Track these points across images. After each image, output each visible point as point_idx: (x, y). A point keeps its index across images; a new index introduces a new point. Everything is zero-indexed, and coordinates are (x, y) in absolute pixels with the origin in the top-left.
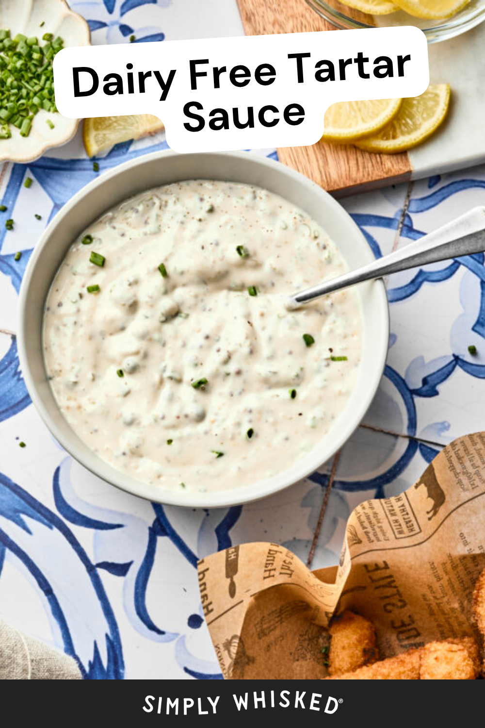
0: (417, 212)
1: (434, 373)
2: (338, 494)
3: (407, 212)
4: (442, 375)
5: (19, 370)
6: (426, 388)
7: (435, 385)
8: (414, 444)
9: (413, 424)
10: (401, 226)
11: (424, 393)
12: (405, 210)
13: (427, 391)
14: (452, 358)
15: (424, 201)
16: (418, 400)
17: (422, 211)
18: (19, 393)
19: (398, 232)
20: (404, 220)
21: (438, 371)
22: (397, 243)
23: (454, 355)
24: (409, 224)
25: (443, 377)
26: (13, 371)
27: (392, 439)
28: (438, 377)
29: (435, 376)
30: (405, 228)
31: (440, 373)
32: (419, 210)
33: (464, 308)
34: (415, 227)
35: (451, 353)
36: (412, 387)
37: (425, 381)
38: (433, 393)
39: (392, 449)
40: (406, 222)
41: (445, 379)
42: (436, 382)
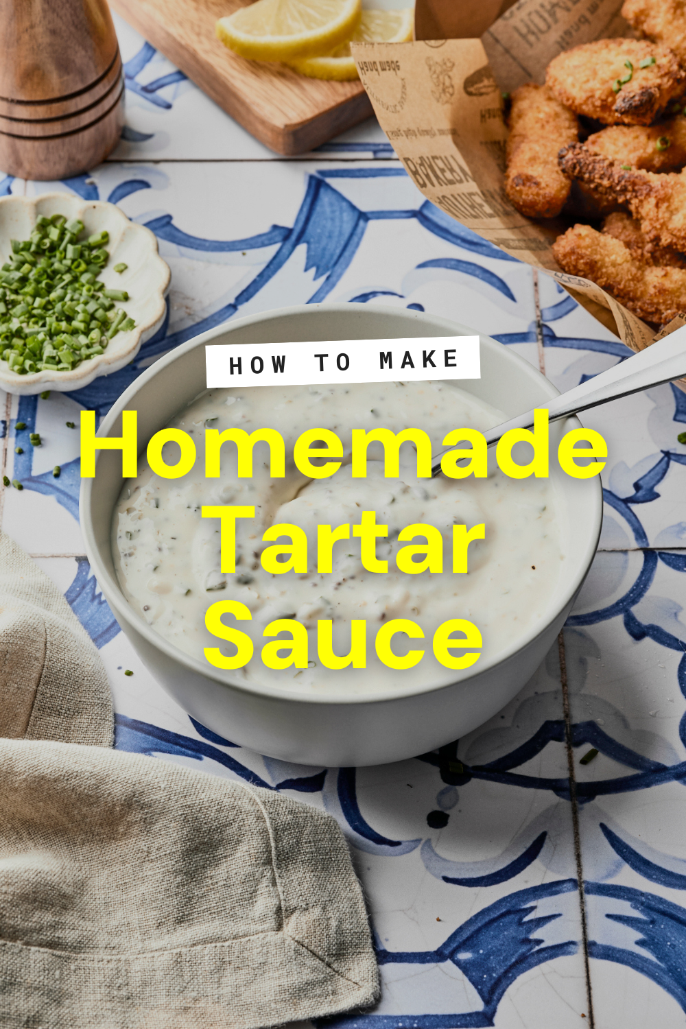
0: (555, 319)
1: (645, 476)
2: (574, 631)
3: (541, 322)
4: (657, 474)
5: (97, 592)
6: (641, 493)
7: (652, 488)
8: (651, 555)
9: (640, 534)
10: (540, 337)
11: (641, 499)
12: (539, 321)
13: (644, 496)
14: (662, 455)
15: (559, 308)
16: (636, 508)
17: (560, 317)
18: (105, 618)
19: (540, 343)
20: (541, 331)
21: (650, 472)
22: (543, 355)
23: (662, 451)
24: (550, 334)
25: (658, 477)
26: (90, 596)
27: (621, 556)
28: (652, 479)
29: (647, 478)
30: (546, 338)
31: (652, 473)
32: (556, 317)
33: (654, 401)
34: (558, 334)
35: (659, 451)
36: (623, 496)
37: (637, 486)
38: (653, 496)
39: (625, 567)
40: (545, 331)
41: (662, 478)
42: (651, 484)
